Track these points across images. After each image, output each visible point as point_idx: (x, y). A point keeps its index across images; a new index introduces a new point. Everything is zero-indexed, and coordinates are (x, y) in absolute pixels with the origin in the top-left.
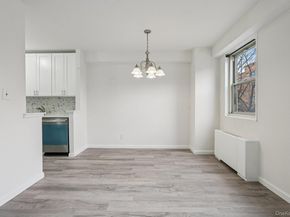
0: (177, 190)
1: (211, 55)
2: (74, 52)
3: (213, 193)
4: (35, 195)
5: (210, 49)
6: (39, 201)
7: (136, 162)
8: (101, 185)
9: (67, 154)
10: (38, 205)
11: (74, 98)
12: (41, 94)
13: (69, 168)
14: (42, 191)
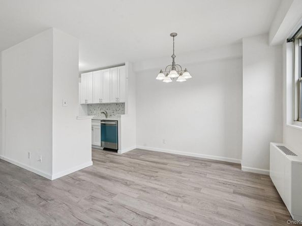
0: (184, 202)
1: (268, 43)
2: (124, 65)
3: (225, 216)
4: (80, 175)
5: (266, 35)
6: (79, 180)
7: (168, 167)
8: (123, 180)
9: (116, 151)
10: (78, 182)
11: (123, 104)
12: (104, 102)
13: (111, 162)
14: (85, 174)
